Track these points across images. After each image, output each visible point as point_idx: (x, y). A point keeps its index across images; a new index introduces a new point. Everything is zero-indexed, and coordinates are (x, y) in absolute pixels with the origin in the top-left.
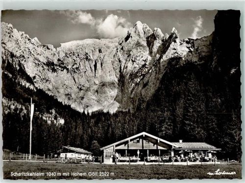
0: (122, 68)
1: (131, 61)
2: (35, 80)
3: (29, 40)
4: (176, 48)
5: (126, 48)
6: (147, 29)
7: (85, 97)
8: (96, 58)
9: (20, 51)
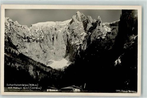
0: (69, 40)
1: (74, 36)
2: (18, 47)
3: (12, 23)
4: (99, 29)
5: (71, 28)
6: (83, 17)
7: (47, 56)
8: (53, 34)
9: (8, 30)
